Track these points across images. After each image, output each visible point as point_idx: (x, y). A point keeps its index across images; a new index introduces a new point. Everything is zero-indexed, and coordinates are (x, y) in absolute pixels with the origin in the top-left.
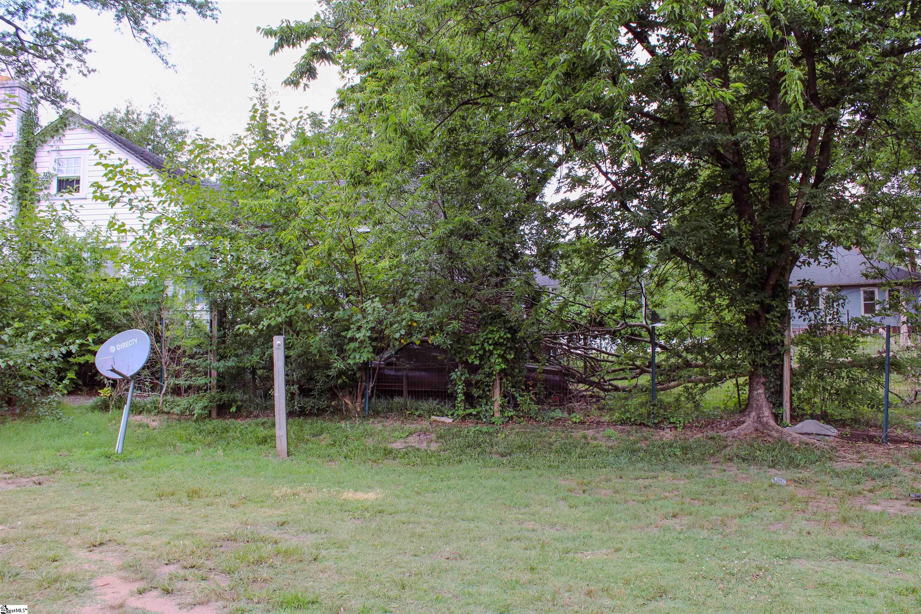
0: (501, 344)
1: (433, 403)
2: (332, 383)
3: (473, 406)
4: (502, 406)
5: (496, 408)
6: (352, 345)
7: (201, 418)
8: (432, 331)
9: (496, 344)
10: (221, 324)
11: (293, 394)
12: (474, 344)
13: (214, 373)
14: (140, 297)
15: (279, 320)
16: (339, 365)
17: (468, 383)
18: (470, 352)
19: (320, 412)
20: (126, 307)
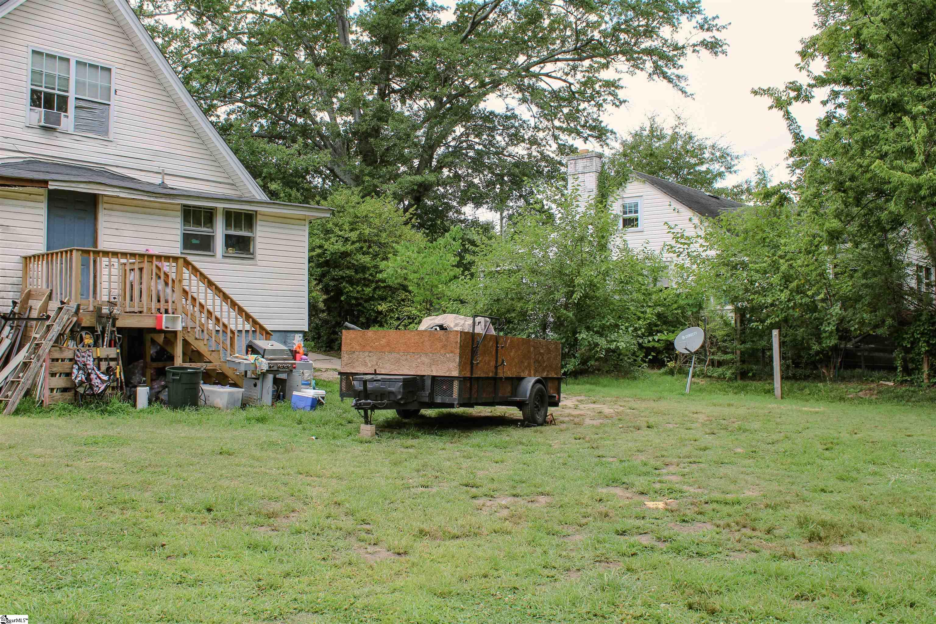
0: (926, 334)
1: (882, 373)
2: (813, 358)
3: (909, 375)
4: (929, 375)
5: (925, 376)
6: (824, 335)
7: (730, 379)
8: (876, 326)
9: (922, 334)
10: (742, 322)
11: (788, 367)
12: (907, 334)
13: (738, 352)
14: (686, 302)
15: (777, 319)
16: (816, 347)
17: (904, 360)
18: (904, 339)
19: (806, 378)
20: (676, 309)
